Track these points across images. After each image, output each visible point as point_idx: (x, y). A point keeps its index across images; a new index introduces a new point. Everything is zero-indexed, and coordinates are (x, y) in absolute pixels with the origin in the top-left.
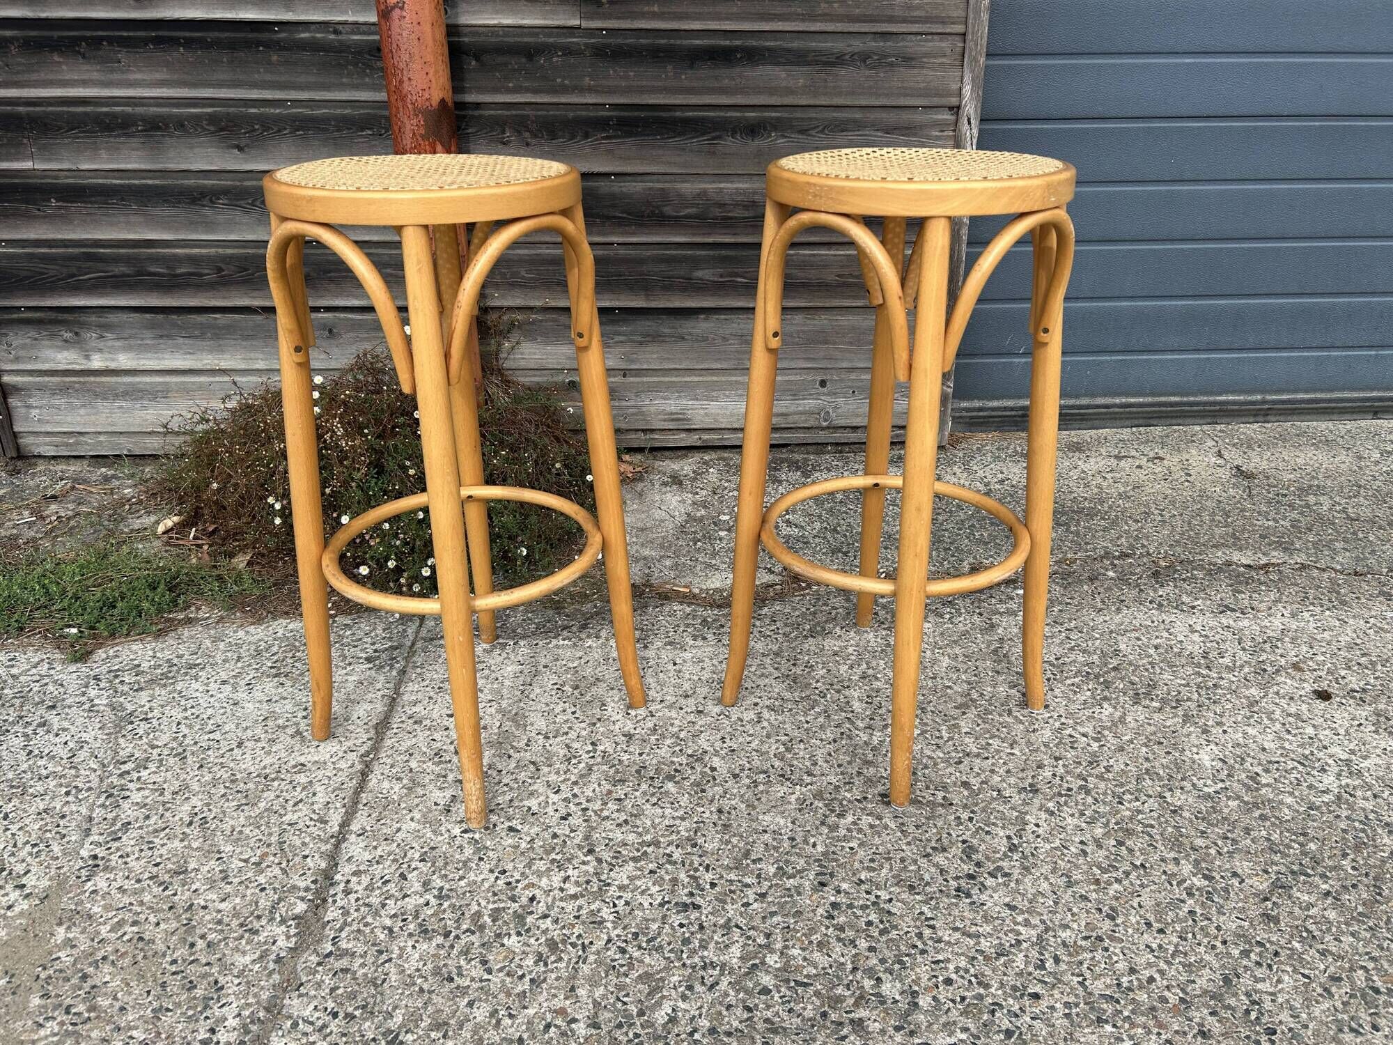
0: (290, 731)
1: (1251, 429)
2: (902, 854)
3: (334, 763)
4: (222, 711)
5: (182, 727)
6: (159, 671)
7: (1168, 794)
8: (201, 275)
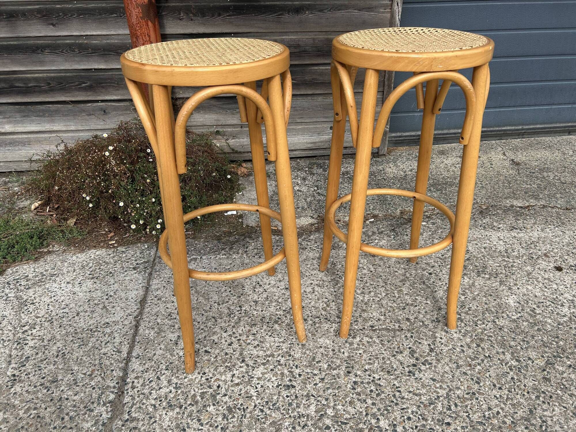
0: (101, 306)
1: (517, 142)
2: (383, 356)
3: (122, 322)
4: (68, 297)
5: (50, 306)
6: (37, 279)
7: (497, 320)
8: (40, 87)
